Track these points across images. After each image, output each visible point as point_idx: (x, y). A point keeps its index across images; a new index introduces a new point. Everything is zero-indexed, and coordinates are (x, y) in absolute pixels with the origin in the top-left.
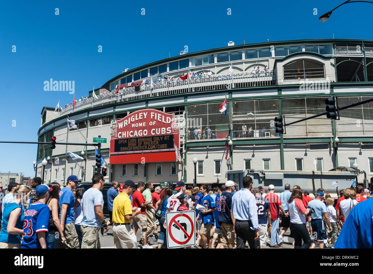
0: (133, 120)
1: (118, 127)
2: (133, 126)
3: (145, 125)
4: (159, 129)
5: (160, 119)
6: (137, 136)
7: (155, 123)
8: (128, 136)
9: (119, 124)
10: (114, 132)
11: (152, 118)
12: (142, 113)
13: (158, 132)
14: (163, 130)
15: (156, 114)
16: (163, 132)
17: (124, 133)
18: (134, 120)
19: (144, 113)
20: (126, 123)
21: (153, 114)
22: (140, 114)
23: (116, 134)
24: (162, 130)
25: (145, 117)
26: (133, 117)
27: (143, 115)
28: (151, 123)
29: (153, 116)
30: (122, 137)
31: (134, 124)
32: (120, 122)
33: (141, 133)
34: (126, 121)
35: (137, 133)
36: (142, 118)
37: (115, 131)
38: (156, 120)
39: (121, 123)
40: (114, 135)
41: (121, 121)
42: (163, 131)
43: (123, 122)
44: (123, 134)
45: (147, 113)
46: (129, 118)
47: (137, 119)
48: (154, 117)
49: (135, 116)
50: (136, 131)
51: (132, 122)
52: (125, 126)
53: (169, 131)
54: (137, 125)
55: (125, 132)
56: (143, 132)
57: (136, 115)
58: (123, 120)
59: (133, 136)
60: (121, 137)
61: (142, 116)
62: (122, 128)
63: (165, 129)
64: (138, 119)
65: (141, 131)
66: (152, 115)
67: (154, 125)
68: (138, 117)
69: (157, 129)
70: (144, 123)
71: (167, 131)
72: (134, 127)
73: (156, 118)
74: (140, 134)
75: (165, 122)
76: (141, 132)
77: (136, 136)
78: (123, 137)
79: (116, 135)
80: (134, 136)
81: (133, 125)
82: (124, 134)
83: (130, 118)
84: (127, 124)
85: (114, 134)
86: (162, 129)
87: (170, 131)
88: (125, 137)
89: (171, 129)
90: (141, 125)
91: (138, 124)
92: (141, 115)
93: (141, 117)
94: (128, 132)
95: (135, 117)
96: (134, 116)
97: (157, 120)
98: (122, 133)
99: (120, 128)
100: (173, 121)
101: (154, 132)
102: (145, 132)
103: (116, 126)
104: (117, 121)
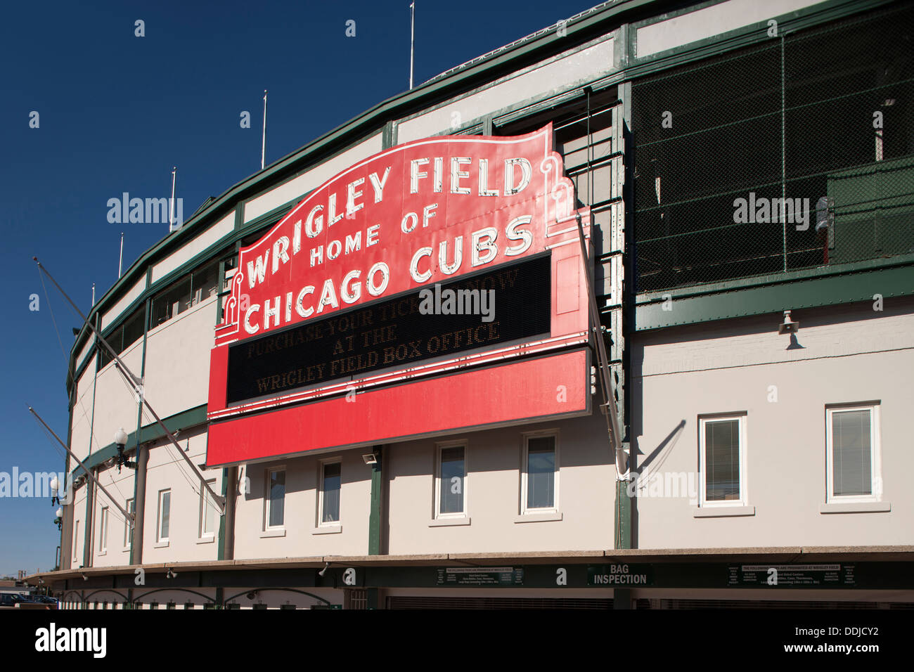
0: (314, 229)
1: (246, 282)
2: (317, 260)
3: (375, 242)
4: (459, 242)
5: (462, 182)
6: (335, 304)
7: (433, 213)
8: (288, 318)
9: (250, 265)
10: (230, 309)
11: (414, 188)
12: (361, 181)
13: (450, 261)
14: (483, 239)
15: (438, 163)
16: (483, 252)
17: (272, 305)
18: (320, 228)
19: (374, 178)
20: (280, 252)
21: (422, 168)
22: (351, 188)
23: (235, 320)
24: (474, 242)
25: (379, 197)
26: (317, 215)
27: (366, 189)
28: (408, 222)
29: (424, 175)
30: (261, 325)
31: (321, 248)
32: (255, 254)
33: (354, 287)
34: (281, 246)
35: (332, 292)
36: (361, 206)
37: (232, 306)
38: (435, 198)
39: (259, 259)
41: (260, 252)
42: (484, 245)
43: (267, 252)
44: (268, 312)
45: (387, 173)
46: (298, 227)
47: (333, 218)
48: (426, 183)
49: (326, 203)
50: (329, 285)
51: (308, 244)
52: (275, 268)
53: (519, 241)
54: (332, 250)
55: (278, 300)
56: (363, 279)
57: (333, 199)
58: (269, 245)
59: (316, 308)
60: (256, 328)
61: (360, 194)
62: (262, 279)
63: (492, 232)
64: (342, 215)
65: (357, 274)
66: (416, 175)
67: (426, 224)
68: (341, 208)
69: (443, 247)
70: (369, 231)
71: (503, 242)
72: (321, 259)
73: (438, 187)
74: (351, 293)
75: (496, 192)
76: (353, 280)
77: (328, 307)
78: (266, 326)
79: (238, 323)
80: (320, 309)
81: (316, 256)
82: (271, 312)
83: (300, 221)
84: (286, 258)
85: (229, 321)
86: (476, 234)
87: (529, 234)
88: (277, 323)
89: (536, 224)
90: (353, 243)
91: (338, 243)
92: (357, 189)
93: (357, 202)
94: (289, 296)
95: (325, 213)
96: (319, 208)
97: (445, 197)
98: (262, 309)
99: (252, 285)
100: (546, 173)
101: (424, 264)
102: (378, 278)
103: (239, 279)
104: (242, 252)
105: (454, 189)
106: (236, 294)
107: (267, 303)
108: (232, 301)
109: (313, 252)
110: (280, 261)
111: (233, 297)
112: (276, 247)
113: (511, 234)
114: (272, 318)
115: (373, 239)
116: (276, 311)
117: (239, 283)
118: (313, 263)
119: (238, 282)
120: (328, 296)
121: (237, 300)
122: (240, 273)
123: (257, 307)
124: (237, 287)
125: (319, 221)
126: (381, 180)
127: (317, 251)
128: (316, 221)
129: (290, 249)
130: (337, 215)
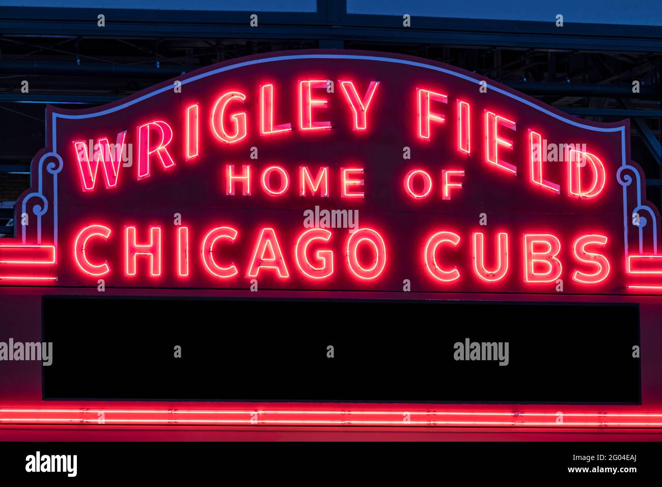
1: (70, 176)
3: (358, 195)
5: (504, 155)
7: (458, 185)
8: (183, 271)
10: (31, 217)
12: (324, 83)
13: (490, 265)
14: (539, 248)
15: (463, 106)
16: (541, 268)
17: (143, 237)
19: (347, 86)
20: (154, 145)
21: (437, 107)
24: (527, 249)
27: (336, 100)
29: (441, 119)
30: (117, 266)
31: (246, 171)
33: (319, 254)
34: (155, 135)
35: (276, 251)
36: (326, 127)
37: (39, 211)
39: (103, 142)
40: (25, 244)
42: (541, 258)
43: (122, 137)
44: (133, 247)
45: (374, 87)
46: (194, 109)
48: (445, 134)
50: (268, 236)
51: (217, 152)
52: (144, 172)
53: (590, 269)
54: (274, 180)
55: (155, 232)
59: (243, 268)
60: (101, 271)
61: (322, 104)
62: (111, 183)
64: (287, 128)
65: (325, 235)
67: (446, 196)
69: (478, 239)
70: (346, 172)
71: (569, 263)
73: (464, 147)
75: (555, 189)
76: (318, 244)
78: (130, 270)
79: (54, 247)
80: (252, 273)
81: (237, 180)
82: (144, 250)
83: (197, 106)
85: (31, 238)
86: (529, 241)
87: (603, 263)
88: (156, 271)
89: (613, 252)
91: (285, 171)
93: (319, 115)
94: (183, 233)
96: (241, 97)
99: (87, 187)
100: (626, 186)
101: (446, 256)
102: (366, 255)
103: (52, 165)
104: (55, 115)
105: (493, 161)
106: (48, 192)
107: (130, 232)
108: (38, 201)
109: (230, 171)
110: (154, 162)
111: (39, 194)
112: (143, 132)
113: (578, 252)
114: (143, 263)
115: (352, 188)
117: (55, 173)
118: (229, 189)
119: (50, 171)
120: (267, 254)
121: (51, 205)
122: (54, 154)
123: (104, 232)
124: (48, 177)
125: (240, 119)
126: (363, 95)
127: (238, 171)
128: (234, 117)
129: (177, 148)
130: (278, 122)
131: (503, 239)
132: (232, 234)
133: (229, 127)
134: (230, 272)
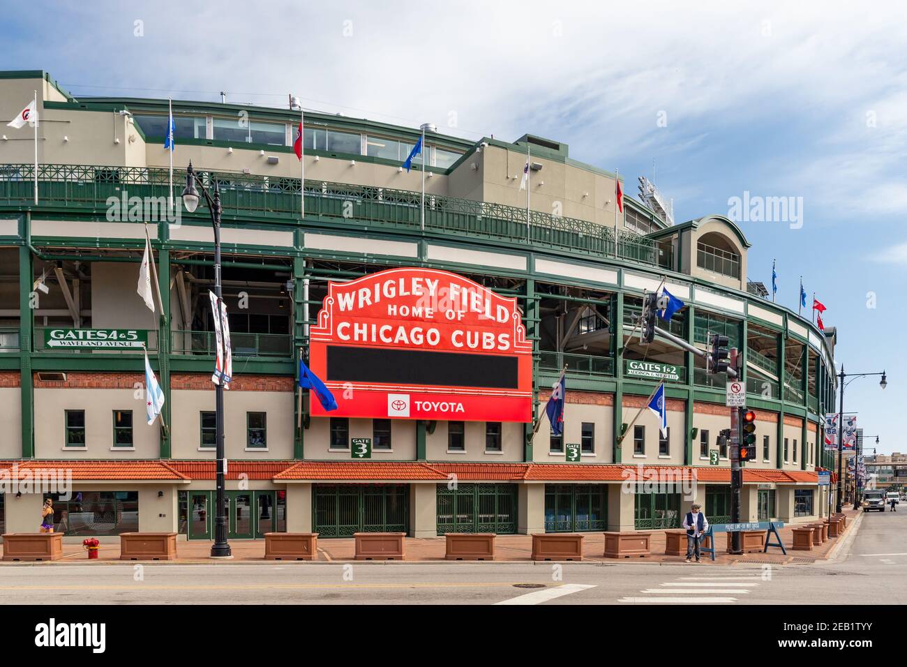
1: (336, 305)
2: (392, 312)
3: (431, 317)
5: (478, 306)
6: (407, 342)
7: (463, 316)
8: (374, 339)
9: (340, 296)
10: (323, 319)
11: (452, 297)
12: (420, 279)
13: (473, 342)
14: (488, 338)
15: (465, 291)
16: (488, 344)
17: (361, 328)
18: (393, 294)
19: (428, 281)
20: (364, 297)
21: (456, 290)
22: (414, 280)
23: (328, 326)
24: (484, 338)
25: (432, 293)
26: (391, 285)
27: (425, 285)
28: (450, 314)
29: (458, 293)
30: (352, 337)
31: (395, 307)
32: (343, 291)
33: (418, 336)
34: (365, 294)
35: (404, 334)
37: (326, 317)
38: (464, 308)
39: (347, 295)
40: (321, 328)
41: (349, 290)
42: (488, 341)
43: (354, 293)
44: (357, 331)
45: (437, 281)
46: (377, 287)
47: (402, 293)
48: (459, 298)
49: (398, 282)
50: (401, 330)
51: (385, 300)
52: (361, 305)
53: (504, 345)
54: (404, 311)
55: (365, 326)
56: (424, 333)
57: (402, 281)
58: (357, 288)
59: (393, 339)
60: (347, 338)
61: (419, 286)
62: (350, 308)
63: (492, 336)
64: (408, 293)
65: (420, 330)
67: (459, 319)
68: (408, 288)
69: (469, 334)
70: (427, 309)
71: (497, 343)
72: (395, 313)
73: (465, 303)
74: (417, 339)
75: (494, 318)
76: (417, 333)
77: (401, 342)
78: (356, 338)
79: (331, 329)
80: (396, 341)
81: (392, 310)
82: (361, 332)
83: (379, 285)
84: (369, 303)
85: (323, 326)
86: (485, 335)
87: (507, 343)
88: (365, 338)
89: (510, 340)
90: (417, 311)
91: (407, 308)
92: (418, 283)
93: (419, 290)
94: (374, 327)
95: (397, 286)
96: (393, 282)
98: (352, 328)
99: (342, 309)
100: (515, 319)
101: (459, 338)
102: (433, 336)
103: (330, 301)
104: (331, 284)
105: (473, 308)
106: (329, 311)
107: (356, 325)
108: (326, 313)
109: (390, 306)
110: (365, 302)
111: (326, 311)
112: (361, 292)
113: (500, 339)
114: (361, 336)
115: (429, 315)
116: (364, 331)
117: (331, 304)
118: (390, 313)
119: (329, 303)
120: (401, 335)
121: (330, 315)
122: (331, 297)
123: (347, 325)
124: (329, 306)
125: (393, 290)
126: (433, 285)
127: (392, 307)
128: (391, 289)
129: (372, 298)
130: (405, 291)
131: (477, 335)
132: (389, 328)
133: (390, 293)
134: (389, 340)
